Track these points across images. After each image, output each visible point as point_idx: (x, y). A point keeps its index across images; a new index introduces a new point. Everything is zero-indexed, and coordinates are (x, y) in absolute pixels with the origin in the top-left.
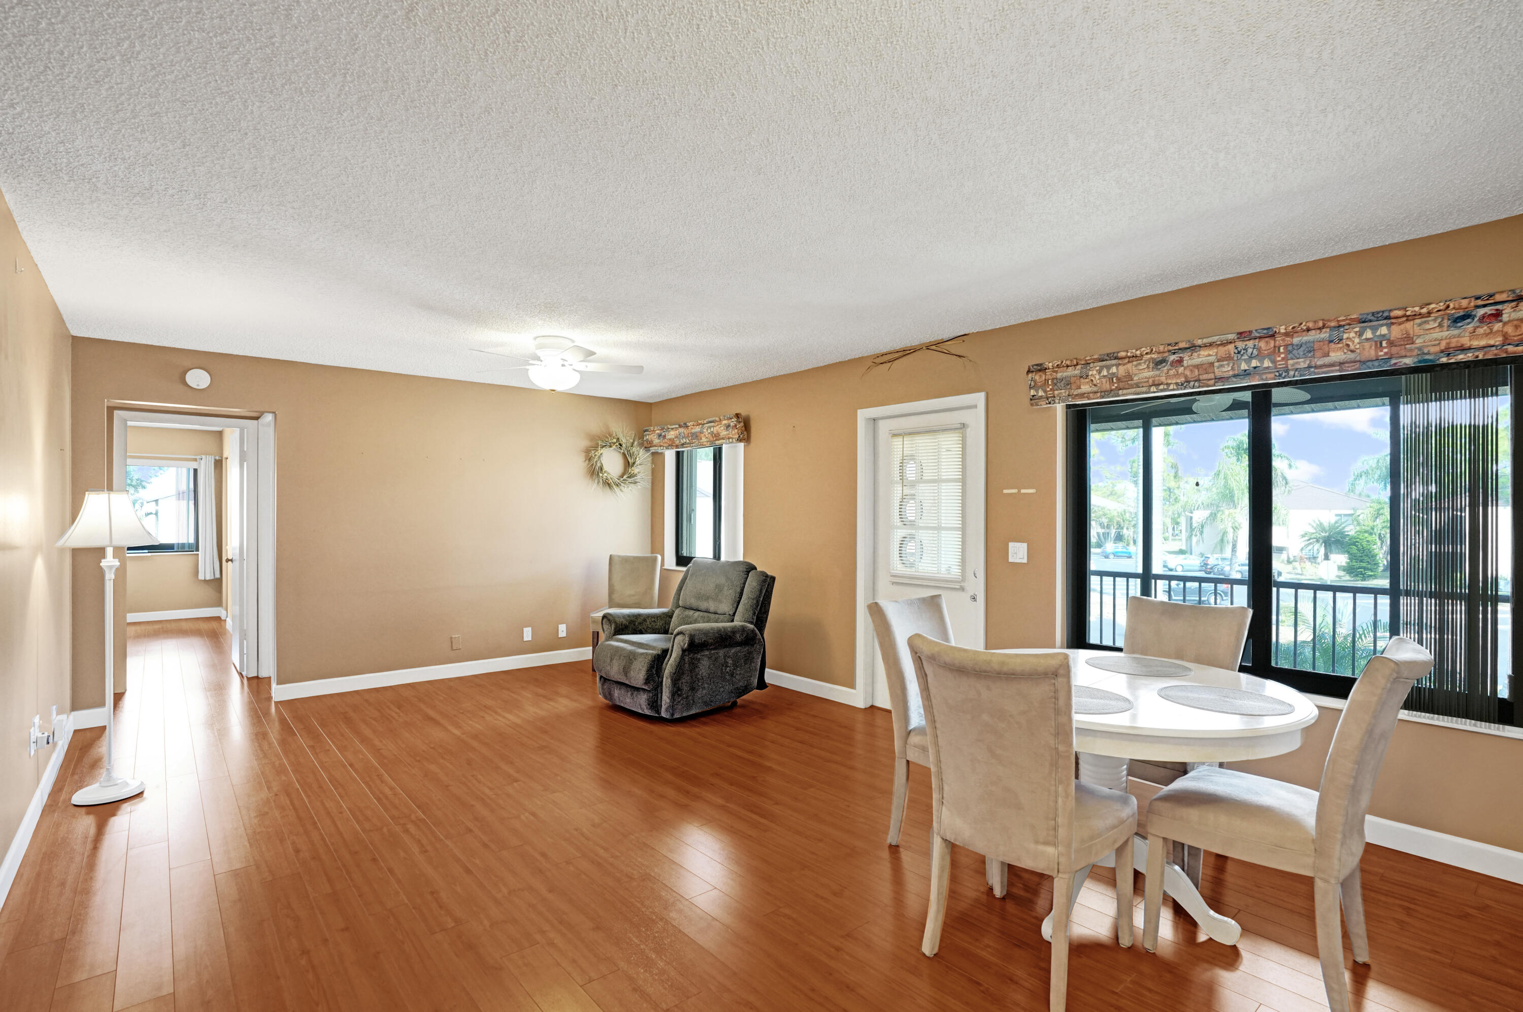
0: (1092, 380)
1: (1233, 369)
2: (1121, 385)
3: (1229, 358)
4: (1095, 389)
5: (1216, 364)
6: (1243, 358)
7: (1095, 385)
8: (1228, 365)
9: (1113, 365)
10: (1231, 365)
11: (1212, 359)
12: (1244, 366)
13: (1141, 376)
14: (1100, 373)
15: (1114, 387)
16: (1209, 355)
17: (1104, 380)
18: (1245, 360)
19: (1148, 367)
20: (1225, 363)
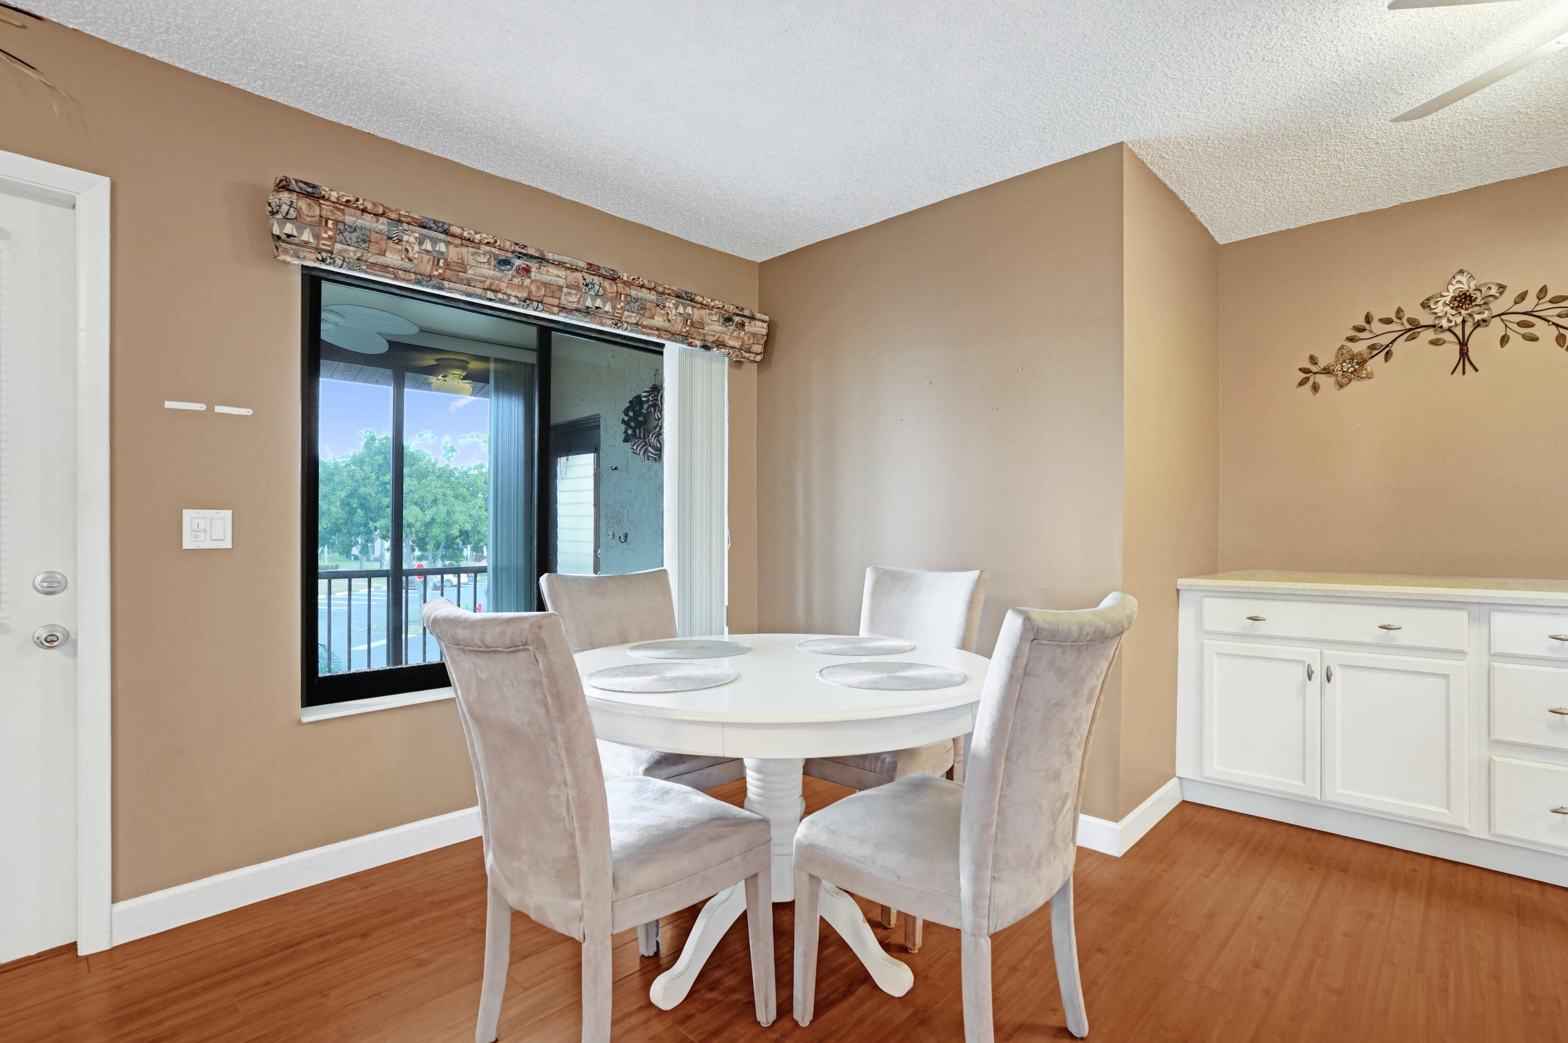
0: (407, 250)
1: (578, 302)
2: (449, 274)
3: (577, 287)
4: (408, 265)
5: (565, 290)
6: (590, 293)
7: (410, 260)
8: (576, 295)
9: (441, 241)
10: (578, 297)
11: (561, 282)
12: (589, 303)
13: (478, 270)
14: (420, 244)
15: (436, 273)
16: (559, 277)
17: (426, 257)
18: (591, 296)
19: (489, 262)
20: (574, 292)
